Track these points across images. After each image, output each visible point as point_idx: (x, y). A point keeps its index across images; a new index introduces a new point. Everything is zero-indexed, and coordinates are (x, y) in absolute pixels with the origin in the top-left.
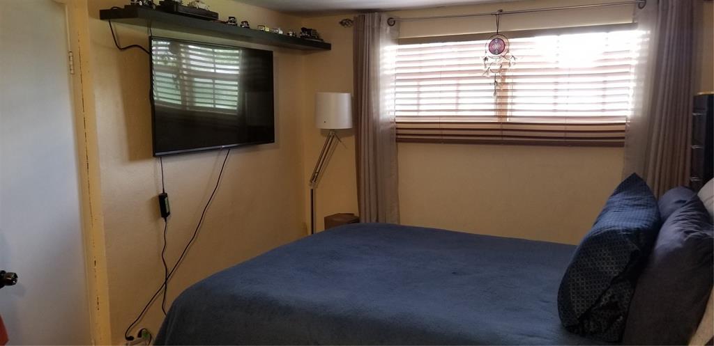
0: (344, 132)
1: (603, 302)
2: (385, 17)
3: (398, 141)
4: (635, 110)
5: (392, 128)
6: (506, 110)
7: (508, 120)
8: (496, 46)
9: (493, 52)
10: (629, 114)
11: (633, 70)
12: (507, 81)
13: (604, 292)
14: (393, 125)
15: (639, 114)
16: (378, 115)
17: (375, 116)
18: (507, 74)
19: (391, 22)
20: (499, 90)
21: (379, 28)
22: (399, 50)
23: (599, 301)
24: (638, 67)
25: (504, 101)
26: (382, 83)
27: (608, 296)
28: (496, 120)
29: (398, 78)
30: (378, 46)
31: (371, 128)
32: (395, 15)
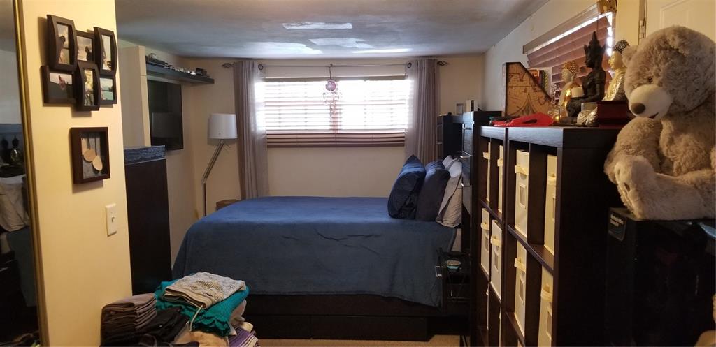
0: (231, 141)
1: (407, 203)
2: (256, 64)
3: (269, 146)
4: (409, 125)
5: (264, 138)
6: (337, 126)
7: (339, 132)
8: (330, 86)
9: (329, 89)
10: (406, 127)
11: (407, 102)
12: (337, 107)
13: (407, 199)
14: (264, 136)
15: (411, 127)
16: (255, 128)
17: (253, 130)
18: (337, 103)
19: (261, 67)
20: (333, 113)
21: (253, 71)
22: (268, 86)
23: (405, 203)
24: (409, 100)
25: (336, 120)
26: (257, 108)
27: (408, 201)
28: (332, 132)
29: (267, 104)
30: (253, 83)
31: (251, 137)
32: (263, 62)
